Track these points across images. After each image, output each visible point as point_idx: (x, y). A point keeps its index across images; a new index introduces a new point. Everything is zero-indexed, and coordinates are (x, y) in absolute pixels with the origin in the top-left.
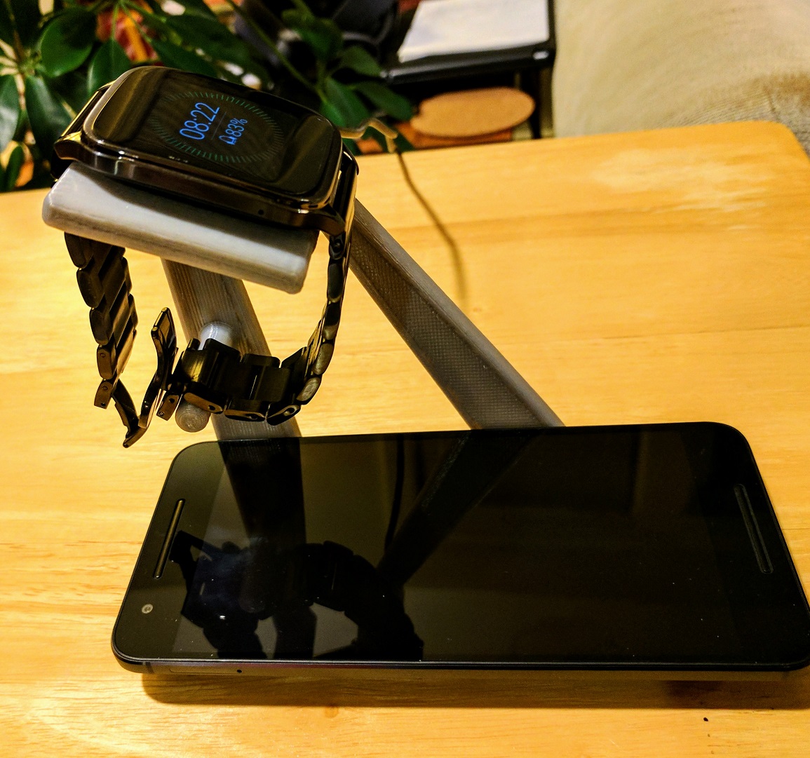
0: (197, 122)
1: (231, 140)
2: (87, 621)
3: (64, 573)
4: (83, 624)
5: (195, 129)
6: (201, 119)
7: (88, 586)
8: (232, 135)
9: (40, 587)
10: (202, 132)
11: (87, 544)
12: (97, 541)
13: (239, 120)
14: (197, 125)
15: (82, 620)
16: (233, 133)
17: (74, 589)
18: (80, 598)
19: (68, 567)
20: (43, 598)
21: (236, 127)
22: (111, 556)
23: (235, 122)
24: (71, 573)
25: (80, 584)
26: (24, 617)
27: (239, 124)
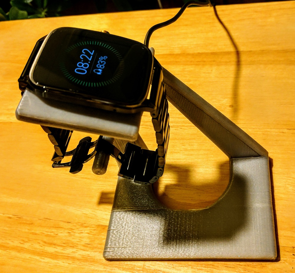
0: (83, 62)
1: (99, 72)
2: (43, 260)
3: (36, 234)
4: (41, 261)
5: (82, 68)
6: (86, 60)
7: (45, 242)
8: (100, 68)
9: (26, 240)
10: (86, 69)
11: (47, 220)
12: (51, 219)
13: (103, 57)
14: (83, 65)
15: (40, 259)
16: (101, 66)
17: (39, 243)
18: (41, 248)
19: (38, 230)
20: (26, 246)
21: (102, 62)
22: (56, 227)
23: (101, 58)
24: (39, 234)
25: (42, 240)
26: (18, 255)
27: (103, 60)
